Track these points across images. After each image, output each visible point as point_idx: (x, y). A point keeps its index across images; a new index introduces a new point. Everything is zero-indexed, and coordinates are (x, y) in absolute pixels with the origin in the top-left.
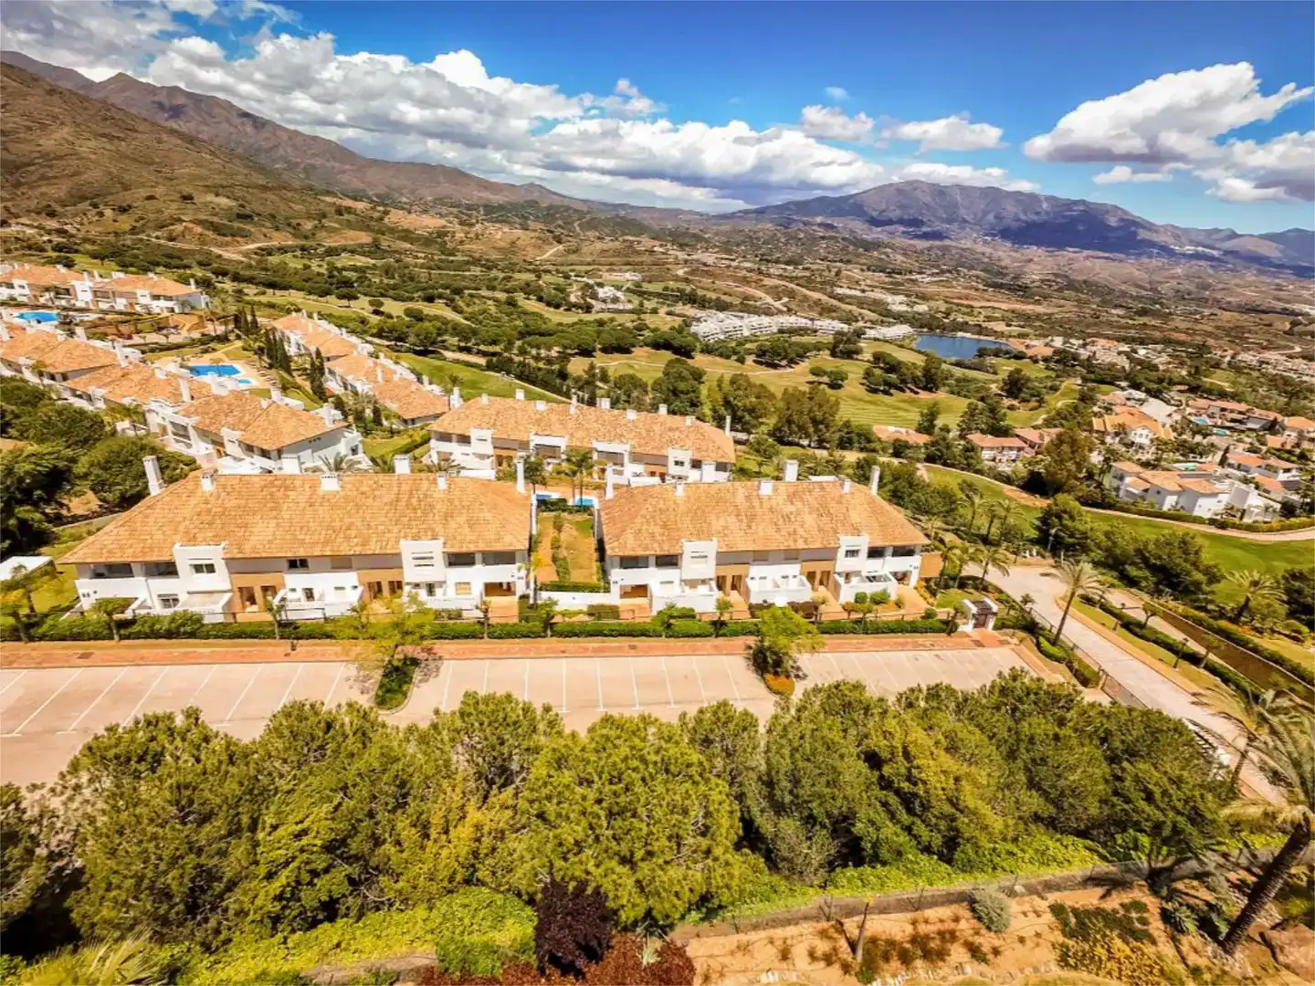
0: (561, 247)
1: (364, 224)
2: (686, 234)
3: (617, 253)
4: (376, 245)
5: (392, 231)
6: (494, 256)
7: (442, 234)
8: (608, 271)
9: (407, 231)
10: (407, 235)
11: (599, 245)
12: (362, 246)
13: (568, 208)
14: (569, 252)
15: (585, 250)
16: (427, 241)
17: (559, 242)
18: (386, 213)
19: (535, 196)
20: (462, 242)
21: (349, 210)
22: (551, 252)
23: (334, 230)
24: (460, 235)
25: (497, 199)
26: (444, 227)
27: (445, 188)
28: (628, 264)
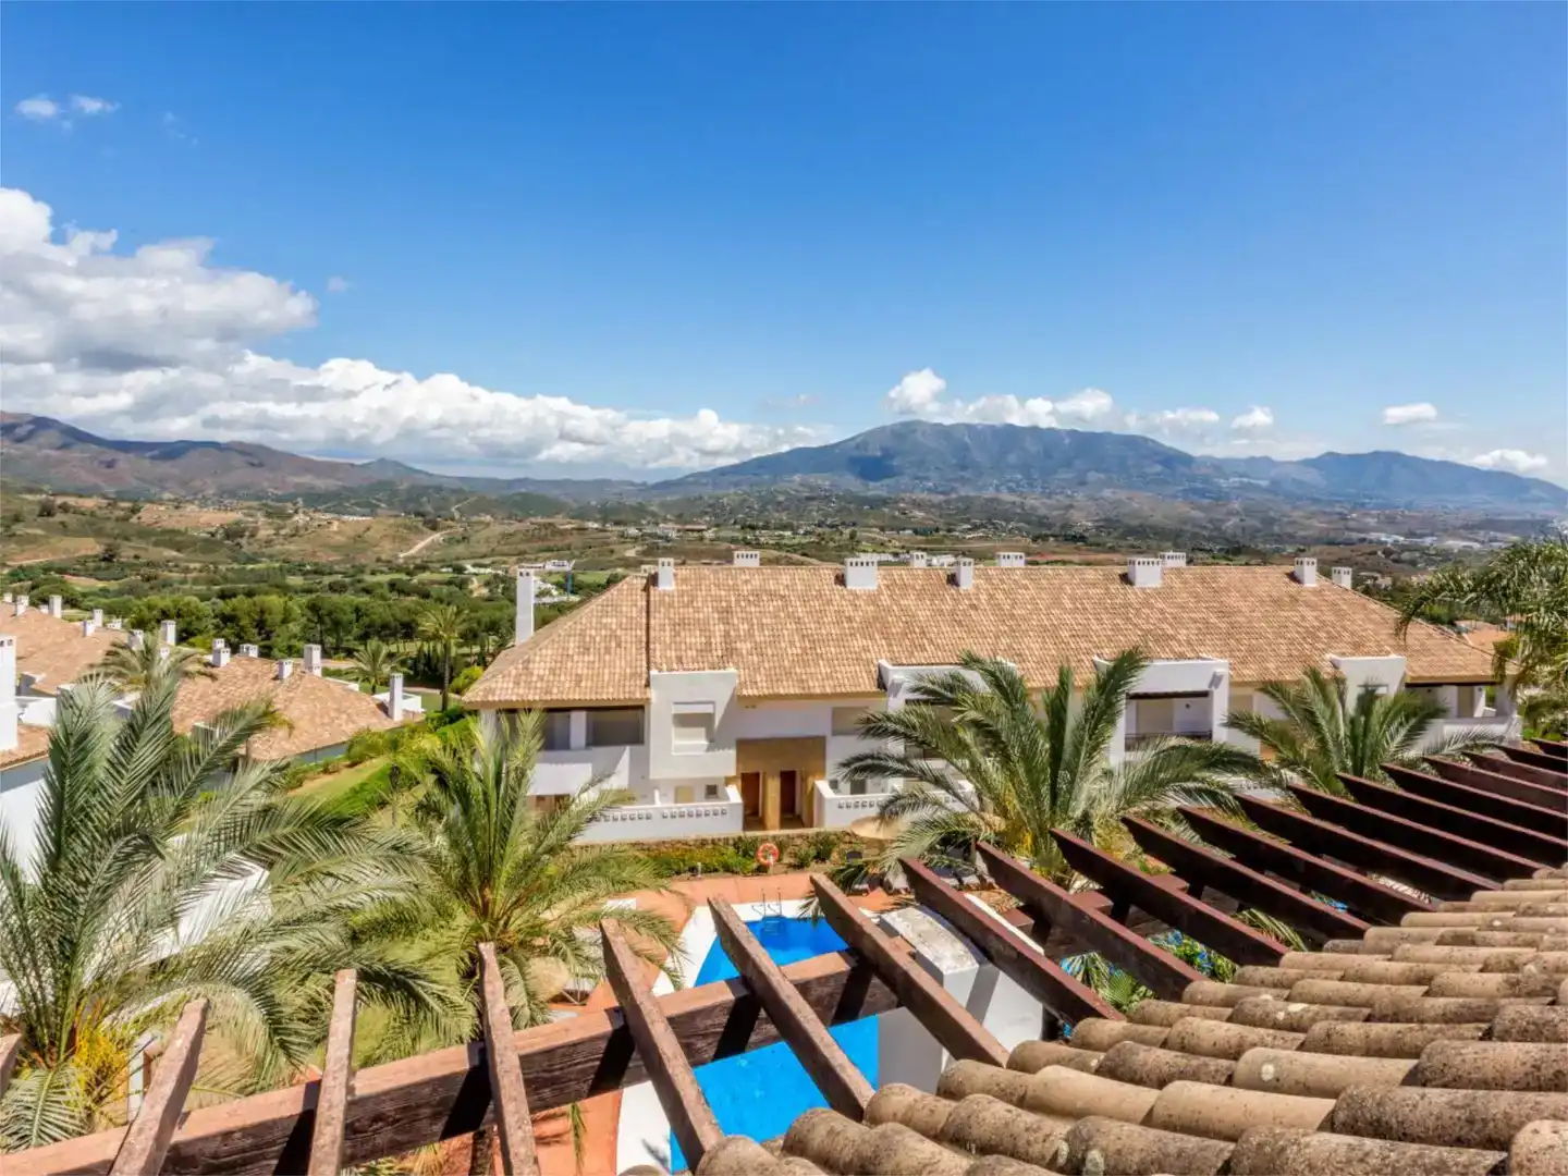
0: (437, 536)
1: (91, 525)
2: (620, 507)
3: (529, 537)
4: (108, 558)
5: (144, 533)
6: (325, 557)
7: (233, 533)
8: (518, 562)
9: (173, 532)
10: (172, 538)
11: (497, 529)
12: (83, 561)
13: (439, 489)
14: (450, 541)
15: (473, 539)
16: (209, 544)
17: (434, 528)
18: (134, 511)
19: (389, 475)
20: (269, 543)
21: (65, 508)
22: (421, 545)
23: (34, 540)
24: (263, 533)
25: (322, 484)
26: (237, 523)
27: (240, 475)
28: (549, 550)
